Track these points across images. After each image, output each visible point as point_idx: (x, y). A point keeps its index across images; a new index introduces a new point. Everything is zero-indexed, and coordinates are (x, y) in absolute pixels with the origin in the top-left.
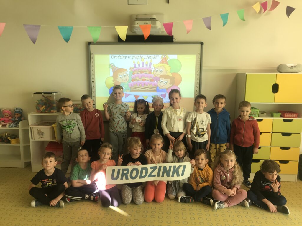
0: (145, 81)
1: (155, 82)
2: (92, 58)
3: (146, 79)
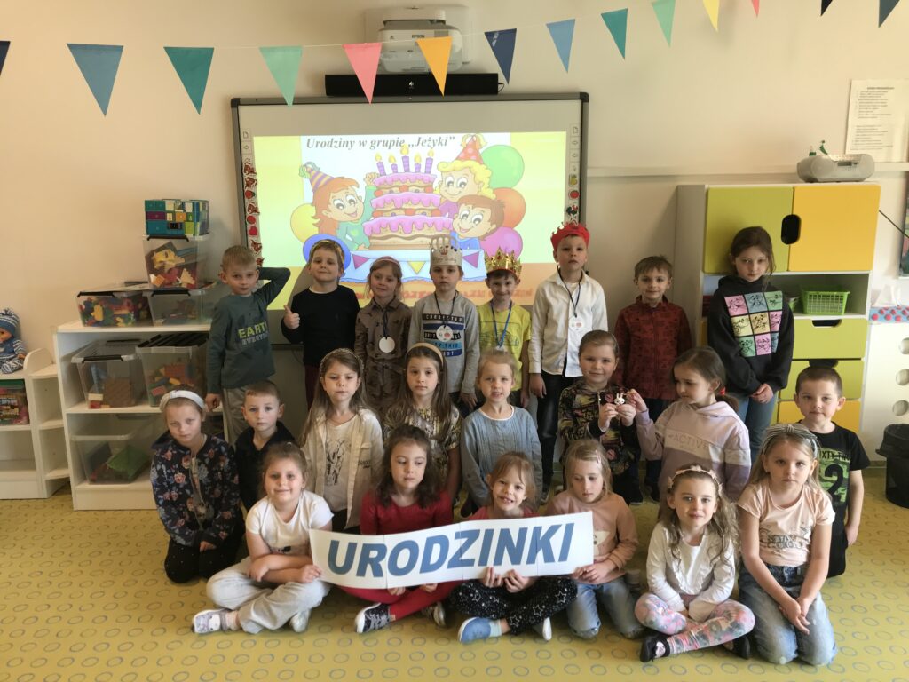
0: (414, 214)
1: (445, 218)
2: (247, 147)
3: (416, 210)
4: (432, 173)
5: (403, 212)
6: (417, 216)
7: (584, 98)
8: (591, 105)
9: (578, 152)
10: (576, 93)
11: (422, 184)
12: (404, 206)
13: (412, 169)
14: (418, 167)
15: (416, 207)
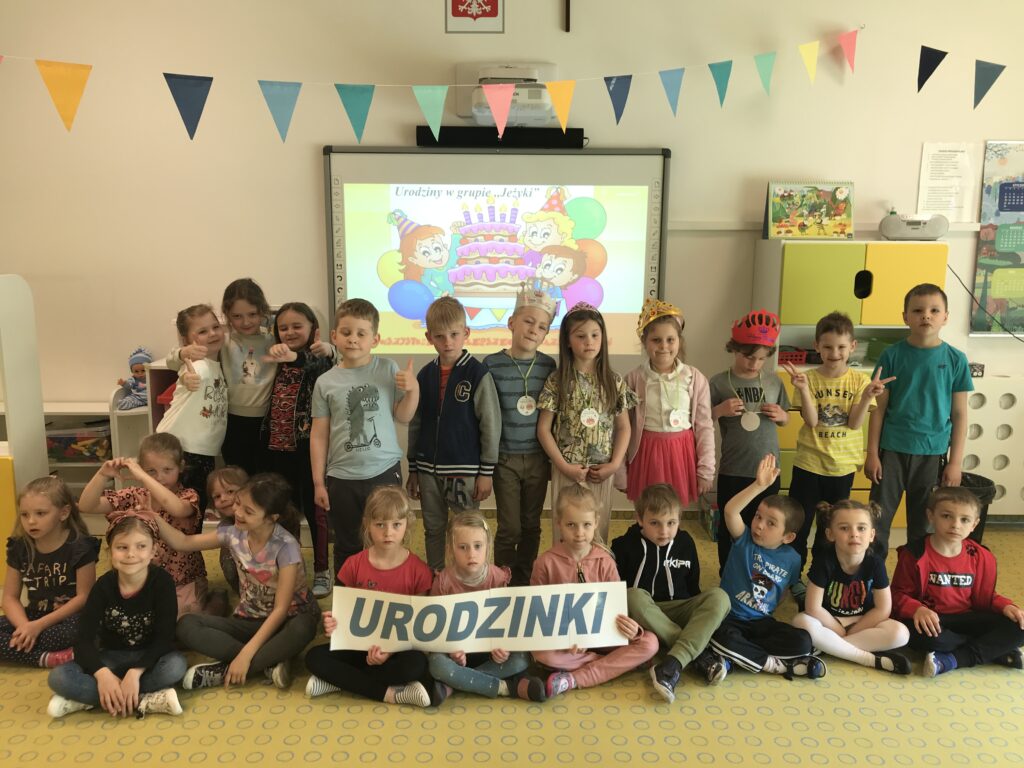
0: (498, 262)
1: (528, 267)
2: (337, 194)
3: (500, 259)
4: (517, 222)
5: (487, 260)
6: (501, 265)
7: (666, 153)
8: (672, 161)
9: (659, 206)
10: (657, 149)
11: (507, 233)
12: (489, 255)
13: (498, 218)
14: (503, 217)
15: (500, 256)
